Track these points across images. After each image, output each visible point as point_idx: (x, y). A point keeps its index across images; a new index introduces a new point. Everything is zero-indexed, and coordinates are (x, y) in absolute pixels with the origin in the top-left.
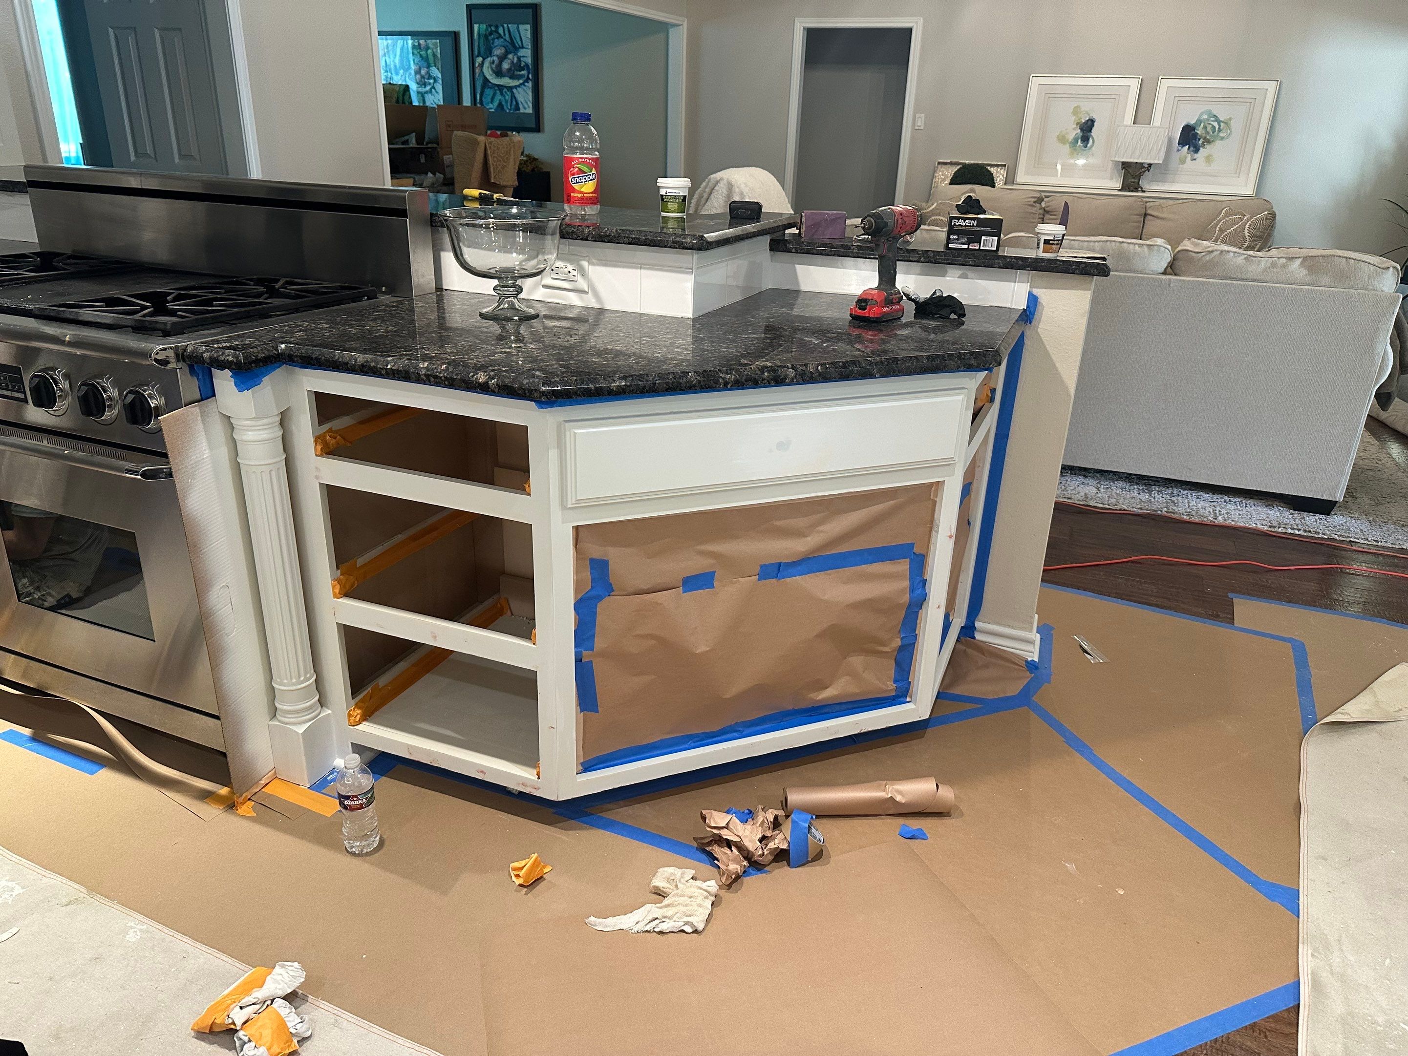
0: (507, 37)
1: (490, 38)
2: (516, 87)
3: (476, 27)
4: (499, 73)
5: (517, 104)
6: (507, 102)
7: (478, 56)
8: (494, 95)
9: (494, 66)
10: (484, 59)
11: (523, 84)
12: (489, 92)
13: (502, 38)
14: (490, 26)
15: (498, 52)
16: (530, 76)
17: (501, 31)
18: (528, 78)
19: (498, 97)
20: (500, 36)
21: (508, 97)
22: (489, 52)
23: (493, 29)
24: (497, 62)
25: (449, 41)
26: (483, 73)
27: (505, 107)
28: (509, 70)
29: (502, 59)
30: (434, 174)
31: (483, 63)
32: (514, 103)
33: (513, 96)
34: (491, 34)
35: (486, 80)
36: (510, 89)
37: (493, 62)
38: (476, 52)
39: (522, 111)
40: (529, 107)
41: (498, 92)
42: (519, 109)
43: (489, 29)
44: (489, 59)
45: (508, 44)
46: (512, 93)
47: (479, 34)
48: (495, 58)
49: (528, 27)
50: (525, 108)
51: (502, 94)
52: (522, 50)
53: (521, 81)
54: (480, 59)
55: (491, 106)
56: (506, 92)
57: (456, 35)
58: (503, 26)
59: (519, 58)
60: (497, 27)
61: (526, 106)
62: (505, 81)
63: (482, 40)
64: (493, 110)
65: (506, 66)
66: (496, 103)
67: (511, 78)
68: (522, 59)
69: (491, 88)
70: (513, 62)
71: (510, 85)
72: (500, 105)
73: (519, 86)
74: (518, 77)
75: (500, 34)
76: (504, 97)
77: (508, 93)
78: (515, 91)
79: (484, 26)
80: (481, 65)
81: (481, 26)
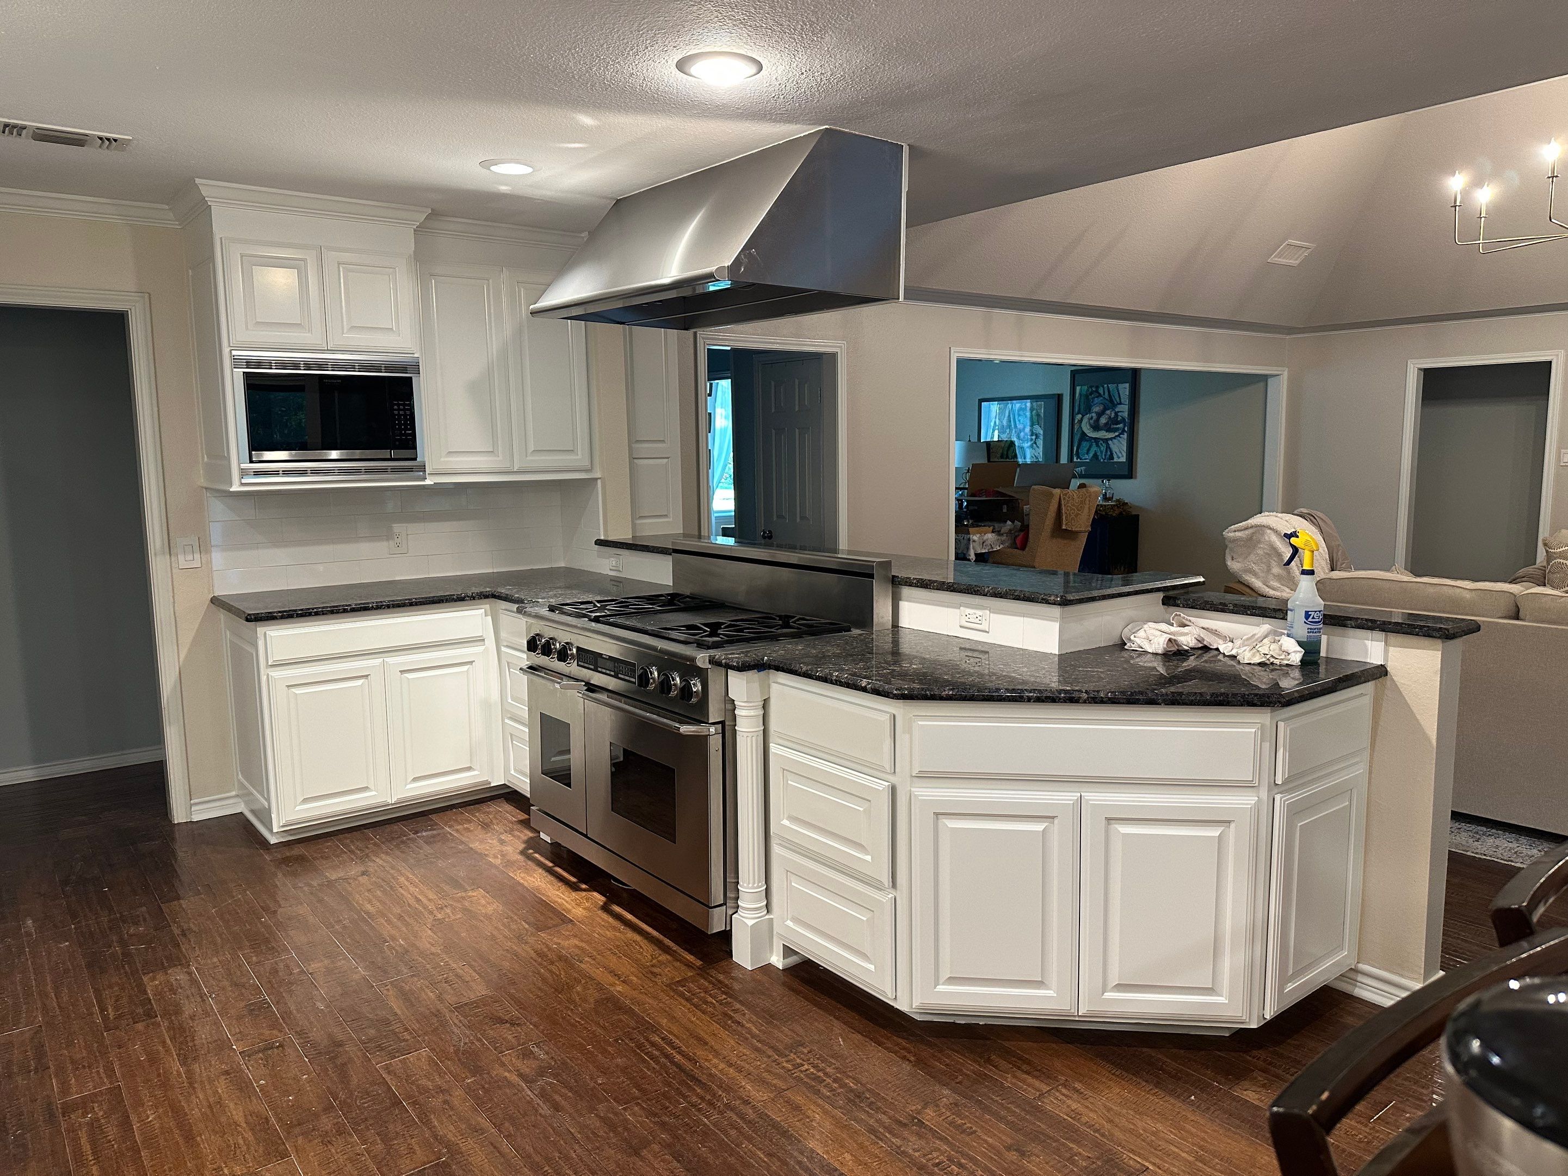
0: (1106, 396)
1: (1090, 397)
2: (1111, 439)
3: (1078, 388)
4: (1096, 427)
5: (1112, 454)
6: (1101, 452)
7: (1078, 414)
8: (1090, 446)
9: (1092, 422)
10: (1083, 416)
11: (1118, 436)
12: (1085, 445)
13: (1102, 396)
14: (1091, 387)
15: (1097, 409)
16: (1126, 429)
17: (1101, 391)
18: (1124, 431)
19: (1094, 448)
20: (1100, 395)
21: (1103, 448)
22: (1088, 410)
23: (1094, 389)
24: (1095, 417)
25: (1053, 403)
26: (1081, 428)
27: (1100, 458)
28: (1106, 424)
29: (1100, 415)
30: (1013, 522)
31: (1082, 419)
32: (1109, 453)
33: (1108, 447)
34: (1091, 394)
35: (1084, 434)
36: (1106, 440)
37: (1092, 418)
38: (1076, 410)
39: (1115, 460)
40: (1123, 456)
41: (1094, 444)
42: (1113, 458)
43: (1090, 390)
44: (1088, 415)
45: (1107, 402)
46: (1108, 445)
47: (1080, 394)
48: (1094, 415)
49: (1127, 385)
50: (1119, 458)
51: (1097, 445)
52: (1119, 406)
53: (1117, 434)
54: (1080, 416)
55: (1086, 456)
56: (1101, 444)
57: (1059, 397)
58: (1103, 387)
59: (1116, 414)
60: (1097, 387)
61: (1120, 455)
62: (1102, 434)
63: (1082, 400)
64: (1088, 461)
65: (1103, 420)
66: (1091, 455)
67: (1107, 431)
68: (1119, 414)
69: (1088, 441)
70: (1110, 417)
71: (1106, 437)
72: (1095, 455)
73: (1114, 438)
74: (1115, 430)
75: (1100, 394)
76: (1100, 448)
77: (1104, 444)
78: (1110, 442)
79: (1086, 388)
80: (1080, 421)
81: (1083, 387)
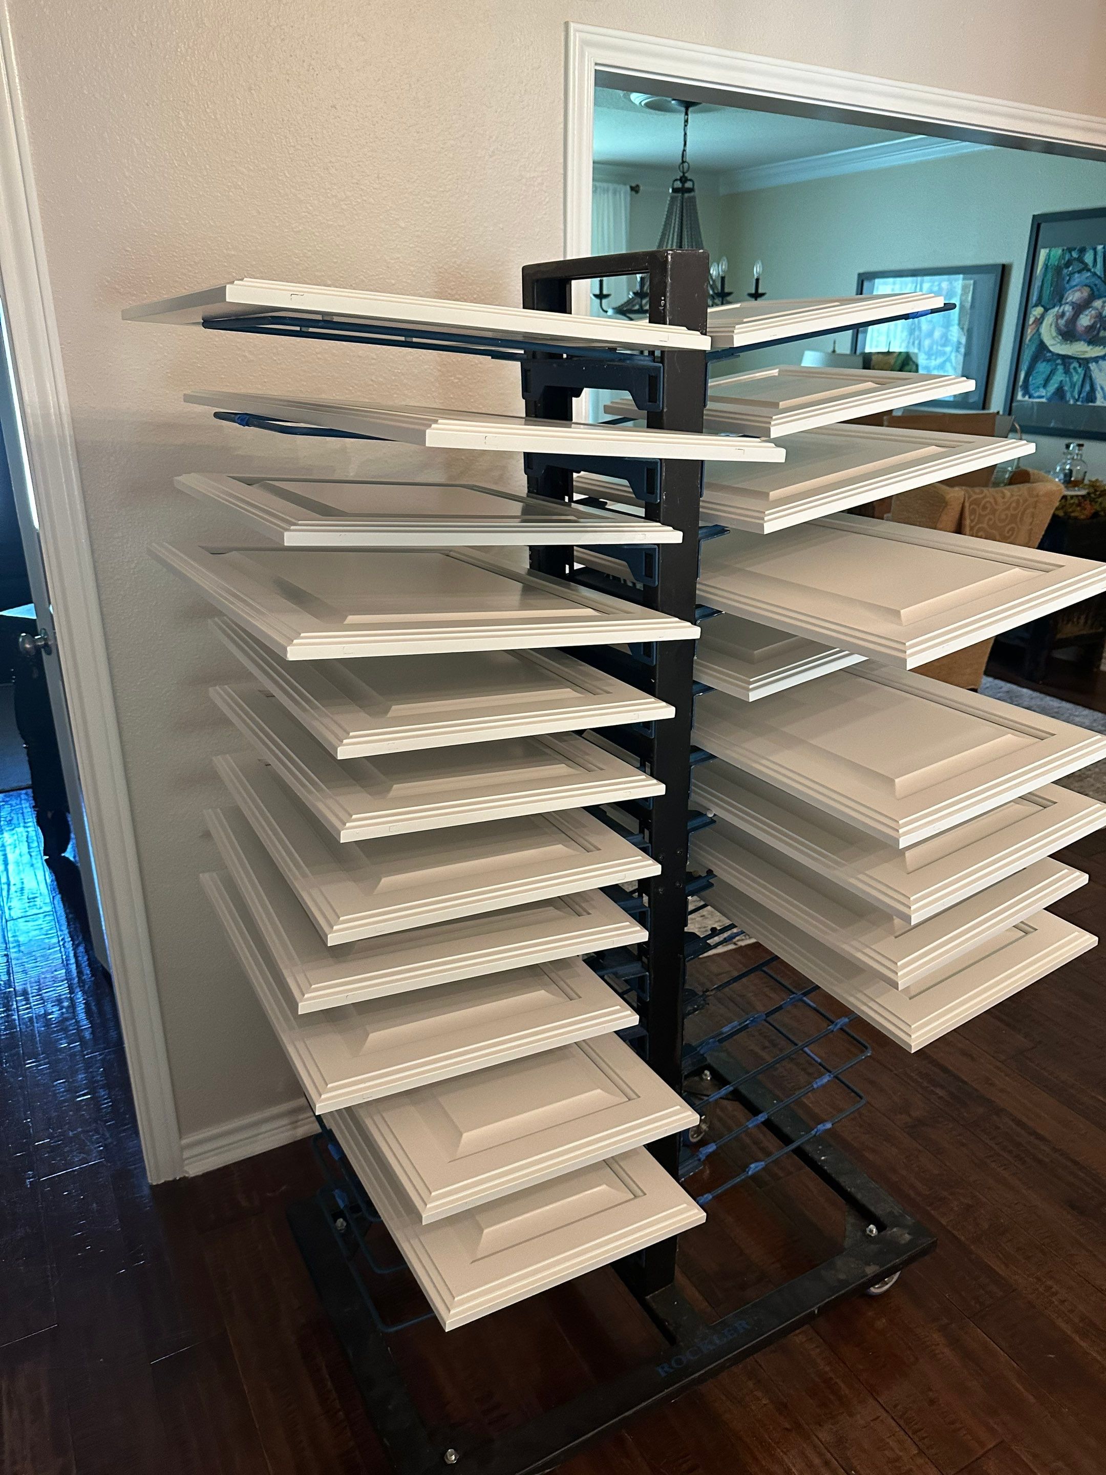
0: (1099, 268)
1: (1065, 271)
2: (1096, 360)
3: (1043, 254)
4: (1068, 334)
5: (1093, 389)
6: (1073, 386)
7: (1036, 305)
8: (1052, 373)
9: (1062, 322)
10: (1046, 310)
12: (1043, 368)
13: (1089, 270)
14: (1070, 250)
15: (1075, 296)
19: (1059, 376)
20: (1086, 268)
21: (1077, 378)
22: (1058, 297)
23: (1075, 254)
24: (1069, 314)
25: (990, 282)
26: (1040, 335)
27: (1068, 395)
28: (1090, 328)
29: (1079, 308)
31: (1043, 317)
32: (1087, 388)
33: (1088, 376)
35: (1042, 346)
36: (1085, 363)
37: (1063, 314)
41: (1060, 368)
42: (1091, 397)
43: (1067, 257)
44: (1056, 309)
45: (1098, 282)
46: (1087, 370)
47: (1046, 266)
48: (1068, 308)
51: (1067, 372)
54: (1037, 311)
55: (1043, 392)
56: (1075, 368)
57: (1004, 271)
60: (1082, 251)
62: (1080, 349)
63: (1049, 276)
64: (1044, 400)
65: (1085, 320)
66: (1053, 387)
69: (1048, 361)
70: (1101, 314)
71: (1087, 356)
72: (1060, 392)
73: (1102, 358)
75: (1086, 265)
76: (1071, 378)
77: (1080, 370)
78: (1093, 366)
79: (1059, 251)
80: (1039, 321)
81: (1054, 251)
